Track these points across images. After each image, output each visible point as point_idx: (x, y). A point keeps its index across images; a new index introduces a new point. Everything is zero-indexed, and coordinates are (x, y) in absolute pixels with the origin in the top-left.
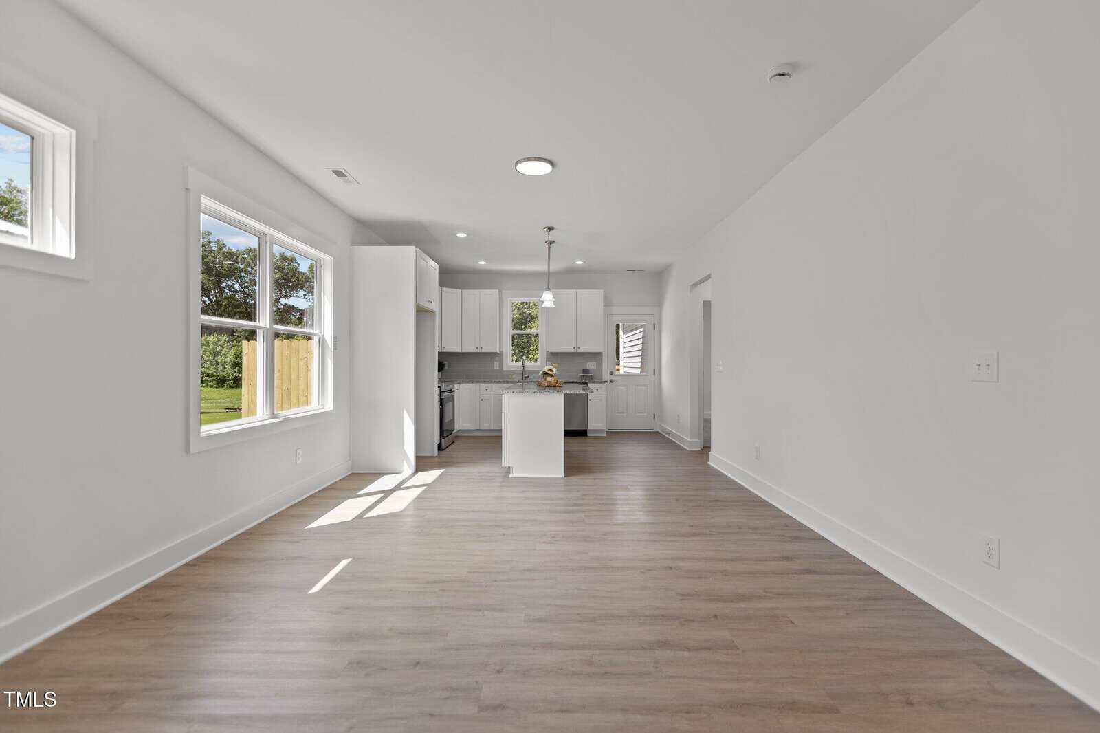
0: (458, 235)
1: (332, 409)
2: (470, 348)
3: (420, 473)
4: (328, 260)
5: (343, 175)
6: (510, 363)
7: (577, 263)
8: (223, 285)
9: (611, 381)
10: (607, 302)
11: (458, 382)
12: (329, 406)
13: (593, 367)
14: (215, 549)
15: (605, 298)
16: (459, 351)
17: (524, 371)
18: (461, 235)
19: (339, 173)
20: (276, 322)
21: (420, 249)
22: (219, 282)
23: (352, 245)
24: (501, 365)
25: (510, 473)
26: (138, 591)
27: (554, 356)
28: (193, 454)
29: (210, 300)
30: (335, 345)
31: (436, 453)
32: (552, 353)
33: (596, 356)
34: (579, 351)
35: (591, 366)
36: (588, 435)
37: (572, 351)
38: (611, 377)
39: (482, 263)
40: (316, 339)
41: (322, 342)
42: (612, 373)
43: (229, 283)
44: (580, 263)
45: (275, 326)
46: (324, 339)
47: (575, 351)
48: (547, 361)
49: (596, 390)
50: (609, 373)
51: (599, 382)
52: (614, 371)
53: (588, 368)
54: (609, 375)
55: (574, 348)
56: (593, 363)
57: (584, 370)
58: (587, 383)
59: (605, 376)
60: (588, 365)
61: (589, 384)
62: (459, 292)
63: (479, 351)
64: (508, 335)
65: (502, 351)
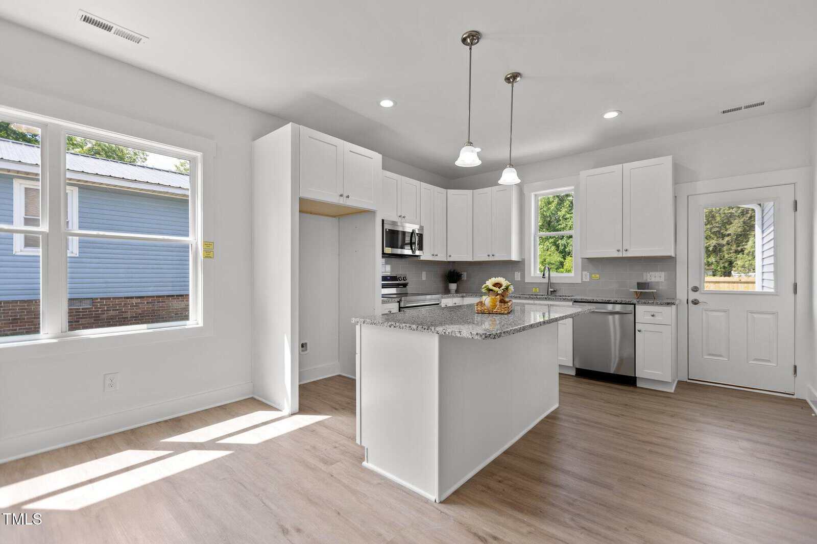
2: (480, 256)
4: (199, 158)
6: (535, 272)
9: (695, 302)
13: (657, 279)
16: (470, 259)
17: (550, 284)
23: (252, 140)
24: (523, 276)
27: (594, 263)
32: (591, 260)
33: (665, 262)
34: (625, 255)
35: (656, 277)
36: (638, 386)
37: (615, 254)
38: (693, 296)
42: (695, 289)
44: (611, 115)
46: (197, 246)
47: (620, 255)
48: (582, 271)
49: (653, 316)
50: (690, 288)
51: (657, 304)
52: (700, 286)
53: (649, 280)
54: (690, 292)
55: (618, 251)
56: (657, 274)
57: (639, 284)
58: (635, 305)
59: (682, 294)
60: (649, 277)
61: (637, 306)
62: (469, 192)
63: (491, 259)
64: (532, 238)
65: (524, 259)
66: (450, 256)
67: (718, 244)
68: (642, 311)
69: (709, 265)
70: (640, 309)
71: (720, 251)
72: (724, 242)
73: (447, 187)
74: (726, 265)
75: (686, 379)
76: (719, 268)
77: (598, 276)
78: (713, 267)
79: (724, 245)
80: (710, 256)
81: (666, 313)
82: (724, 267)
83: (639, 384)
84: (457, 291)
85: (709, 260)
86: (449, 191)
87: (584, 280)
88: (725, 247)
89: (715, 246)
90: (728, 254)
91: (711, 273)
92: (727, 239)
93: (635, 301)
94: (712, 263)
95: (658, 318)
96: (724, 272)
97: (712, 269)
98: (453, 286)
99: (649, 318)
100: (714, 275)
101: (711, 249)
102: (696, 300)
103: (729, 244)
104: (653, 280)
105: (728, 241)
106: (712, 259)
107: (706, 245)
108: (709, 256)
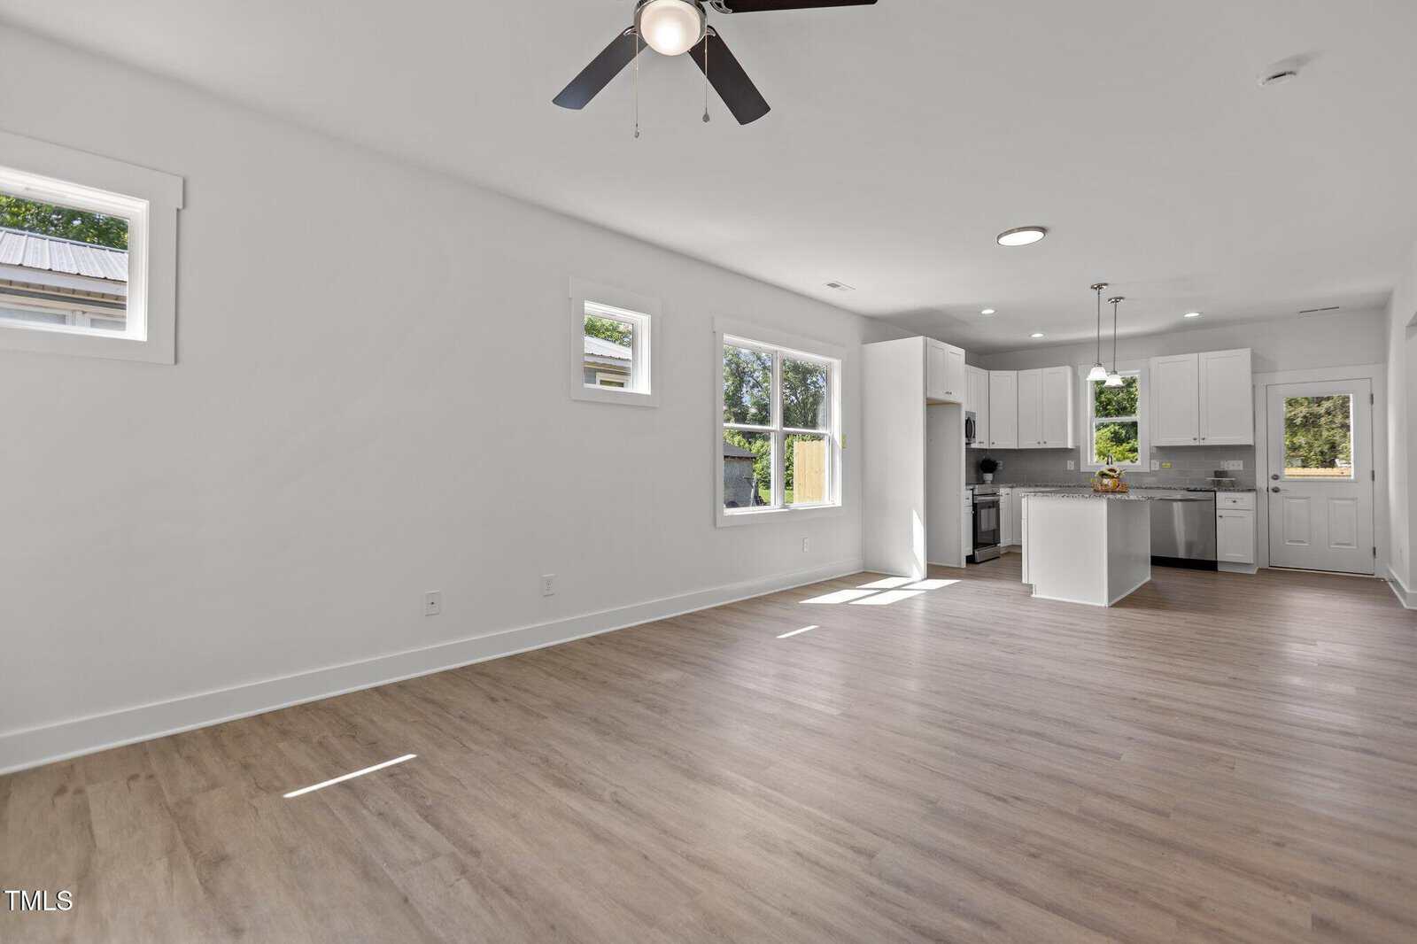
0: (983, 312)
1: (840, 505)
2: (1028, 443)
3: (929, 581)
4: (836, 364)
5: (838, 286)
6: (1092, 461)
7: (1187, 315)
8: (809, 382)
9: (1276, 490)
10: (1259, 366)
11: (1010, 485)
12: (838, 503)
13: (1236, 468)
14: (734, 603)
15: (1255, 358)
16: (1014, 446)
18: (986, 312)
19: (833, 285)
20: (785, 425)
21: (931, 337)
22: (805, 379)
23: (863, 344)
24: (1078, 464)
25: (1032, 593)
26: (684, 615)
27: (1166, 452)
28: (719, 528)
29: (797, 398)
30: (843, 443)
31: (964, 564)
32: (1160, 449)
33: (1246, 451)
34: (1202, 443)
35: (1233, 465)
36: (1219, 569)
37: (1193, 443)
38: (1273, 484)
39: (1037, 335)
40: (826, 438)
41: (832, 442)
42: (1276, 477)
43: (814, 379)
44: (1192, 315)
45: (784, 429)
46: (833, 439)
47: (1197, 444)
48: (1151, 459)
49: (1234, 502)
50: (1270, 476)
51: (1238, 491)
52: (1281, 473)
53: (1226, 469)
54: (1271, 480)
55: (1195, 439)
56: (1235, 462)
57: (1216, 472)
58: (1215, 492)
59: (1261, 482)
60: (1226, 465)
61: (1218, 494)
62: (1013, 373)
63: (1042, 446)
64: (1089, 424)
65: (1079, 447)
66: (993, 443)
67: (1311, 414)
68: (1223, 499)
69: (1295, 449)
70: (1221, 496)
71: (1315, 424)
72: (1322, 410)
73: (988, 367)
74: (1326, 448)
75: (1267, 567)
76: (1312, 454)
77: (1169, 464)
78: (1302, 452)
79: (1320, 416)
80: (1296, 435)
81: (1247, 499)
82: (1322, 453)
83: (1220, 568)
84: (992, 482)
85: (1295, 440)
86: (991, 372)
87: (1153, 469)
88: (1323, 419)
89: (1305, 417)
90: (1328, 430)
91: (1299, 463)
92: (1326, 405)
93: (1216, 489)
94: (1300, 446)
95: (1240, 504)
96: (1322, 462)
97: (1300, 456)
98: (989, 477)
99: (1230, 504)
100: (1304, 467)
101: (1298, 421)
102: (1277, 488)
103: (1329, 414)
104: (1231, 468)
105: (1327, 409)
106: (1301, 439)
107: (1289, 415)
108: (1294, 434)
